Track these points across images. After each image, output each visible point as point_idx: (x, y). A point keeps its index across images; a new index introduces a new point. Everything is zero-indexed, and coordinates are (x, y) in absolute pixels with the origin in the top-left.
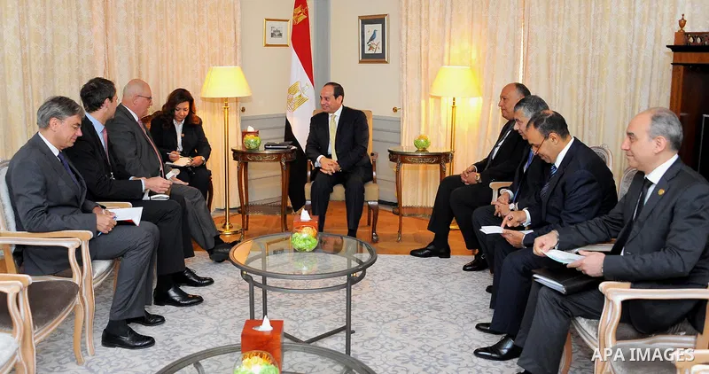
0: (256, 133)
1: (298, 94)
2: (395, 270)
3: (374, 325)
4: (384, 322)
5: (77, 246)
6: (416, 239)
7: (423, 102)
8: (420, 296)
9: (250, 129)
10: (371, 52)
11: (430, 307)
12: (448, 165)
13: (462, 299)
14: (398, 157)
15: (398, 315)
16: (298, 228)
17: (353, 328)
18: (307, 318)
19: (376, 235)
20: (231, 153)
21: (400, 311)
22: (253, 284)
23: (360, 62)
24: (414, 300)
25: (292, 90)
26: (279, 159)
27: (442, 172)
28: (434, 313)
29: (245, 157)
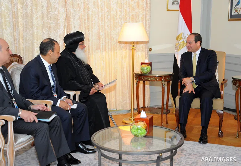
0: (150, 64)
1: (180, 42)
9: (146, 61)
10: (236, 14)
22: (101, 155)
25: (178, 38)
26: (160, 80)
29: (140, 77)
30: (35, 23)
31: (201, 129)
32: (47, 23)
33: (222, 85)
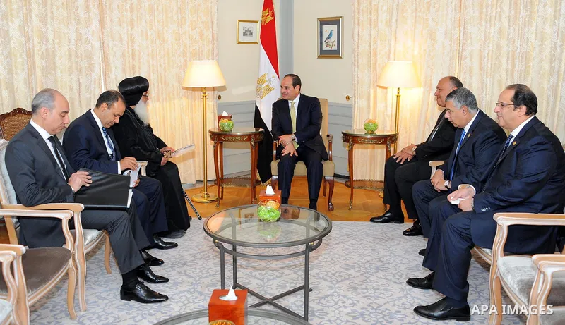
0: (230, 118)
1: (264, 85)
2: (347, 235)
3: (329, 284)
4: (337, 282)
5: (70, 217)
6: (365, 207)
7: (372, 92)
8: (368, 258)
9: (225, 114)
10: (328, 49)
11: (377, 268)
12: (392, 145)
13: (405, 260)
14: (350, 139)
15: (350, 275)
16: (263, 202)
17: (310, 287)
18: (271, 278)
19: (332, 205)
20: (208, 134)
21: (351, 272)
22: (224, 251)
23: (319, 57)
24: (363, 261)
25: (260, 81)
26: (249, 140)
27: (388, 151)
28: (381, 274)
29: (220, 138)
30: (58, 64)
31: (309, 203)
32: (77, 63)
33: (330, 144)
